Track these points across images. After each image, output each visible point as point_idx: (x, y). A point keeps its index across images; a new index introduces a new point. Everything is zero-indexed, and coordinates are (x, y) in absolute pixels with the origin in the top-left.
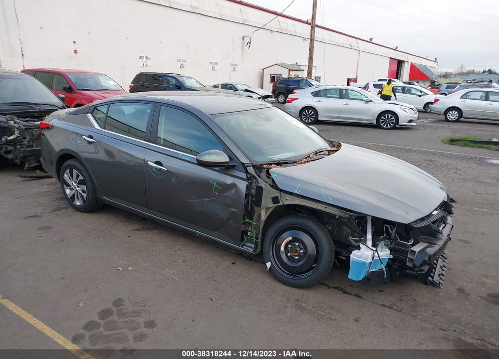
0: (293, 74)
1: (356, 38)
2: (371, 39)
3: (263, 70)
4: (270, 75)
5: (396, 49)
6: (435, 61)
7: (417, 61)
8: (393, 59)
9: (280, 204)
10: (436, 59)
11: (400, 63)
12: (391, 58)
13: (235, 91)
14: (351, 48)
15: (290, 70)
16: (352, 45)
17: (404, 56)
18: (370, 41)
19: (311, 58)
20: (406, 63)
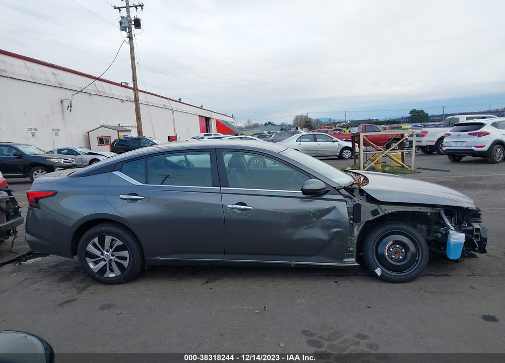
0: (122, 135)
1: (167, 98)
2: (180, 99)
3: (88, 133)
4: (97, 137)
5: (201, 108)
6: (233, 117)
7: (220, 118)
8: (201, 116)
9: (380, 215)
10: (233, 115)
11: (207, 120)
12: (199, 116)
13: (76, 155)
14: (165, 107)
15: (118, 131)
16: (166, 105)
17: (209, 114)
18: (179, 101)
19: (138, 118)
20: (212, 119)
